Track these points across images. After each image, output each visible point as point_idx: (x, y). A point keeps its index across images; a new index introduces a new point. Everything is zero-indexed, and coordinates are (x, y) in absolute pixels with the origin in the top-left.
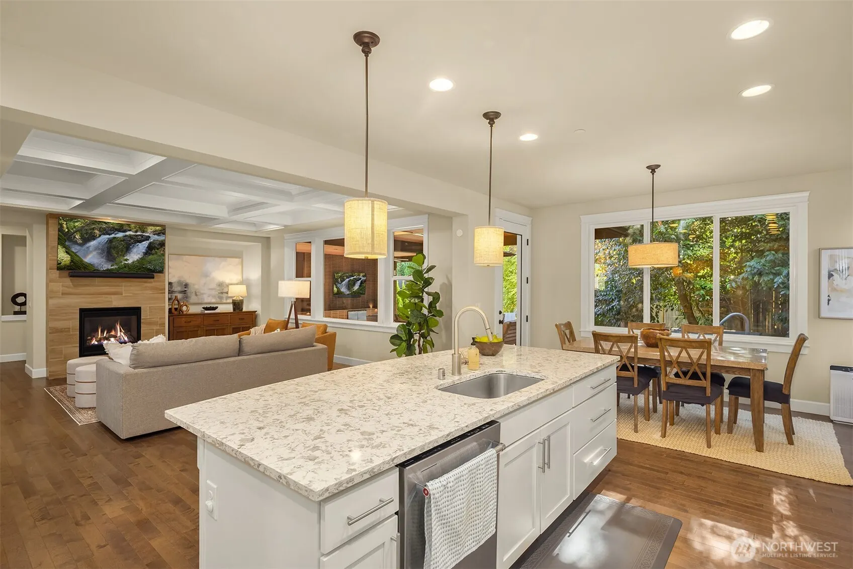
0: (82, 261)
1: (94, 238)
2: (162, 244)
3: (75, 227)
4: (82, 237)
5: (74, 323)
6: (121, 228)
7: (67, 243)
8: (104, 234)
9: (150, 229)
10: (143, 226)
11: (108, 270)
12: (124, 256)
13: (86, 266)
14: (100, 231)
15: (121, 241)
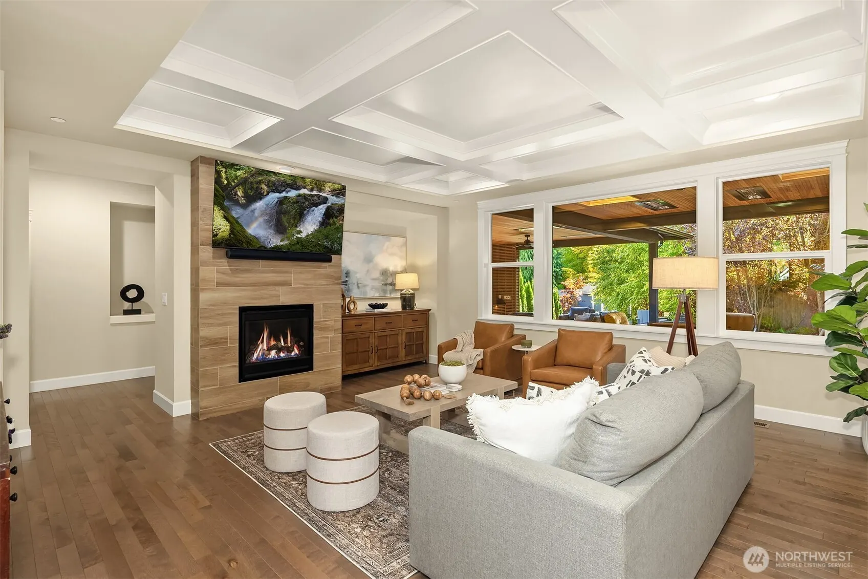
0: (245, 231)
1: (259, 196)
2: (341, 210)
3: (236, 177)
4: (246, 196)
5: (233, 330)
6: (294, 182)
7: (226, 203)
8: (273, 191)
11: (276, 247)
12: (296, 227)
13: (250, 240)
14: (268, 187)
15: (294, 203)
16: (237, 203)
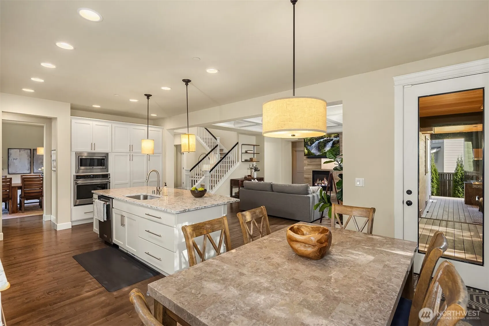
0: (311, 152)
1: (314, 143)
2: (338, 142)
3: (308, 139)
4: (310, 143)
5: (311, 176)
6: (322, 137)
7: (306, 146)
8: (317, 141)
9: (333, 136)
10: (329, 135)
11: (319, 155)
12: (324, 149)
13: (312, 154)
14: (315, 140)
16: (309, 145)
